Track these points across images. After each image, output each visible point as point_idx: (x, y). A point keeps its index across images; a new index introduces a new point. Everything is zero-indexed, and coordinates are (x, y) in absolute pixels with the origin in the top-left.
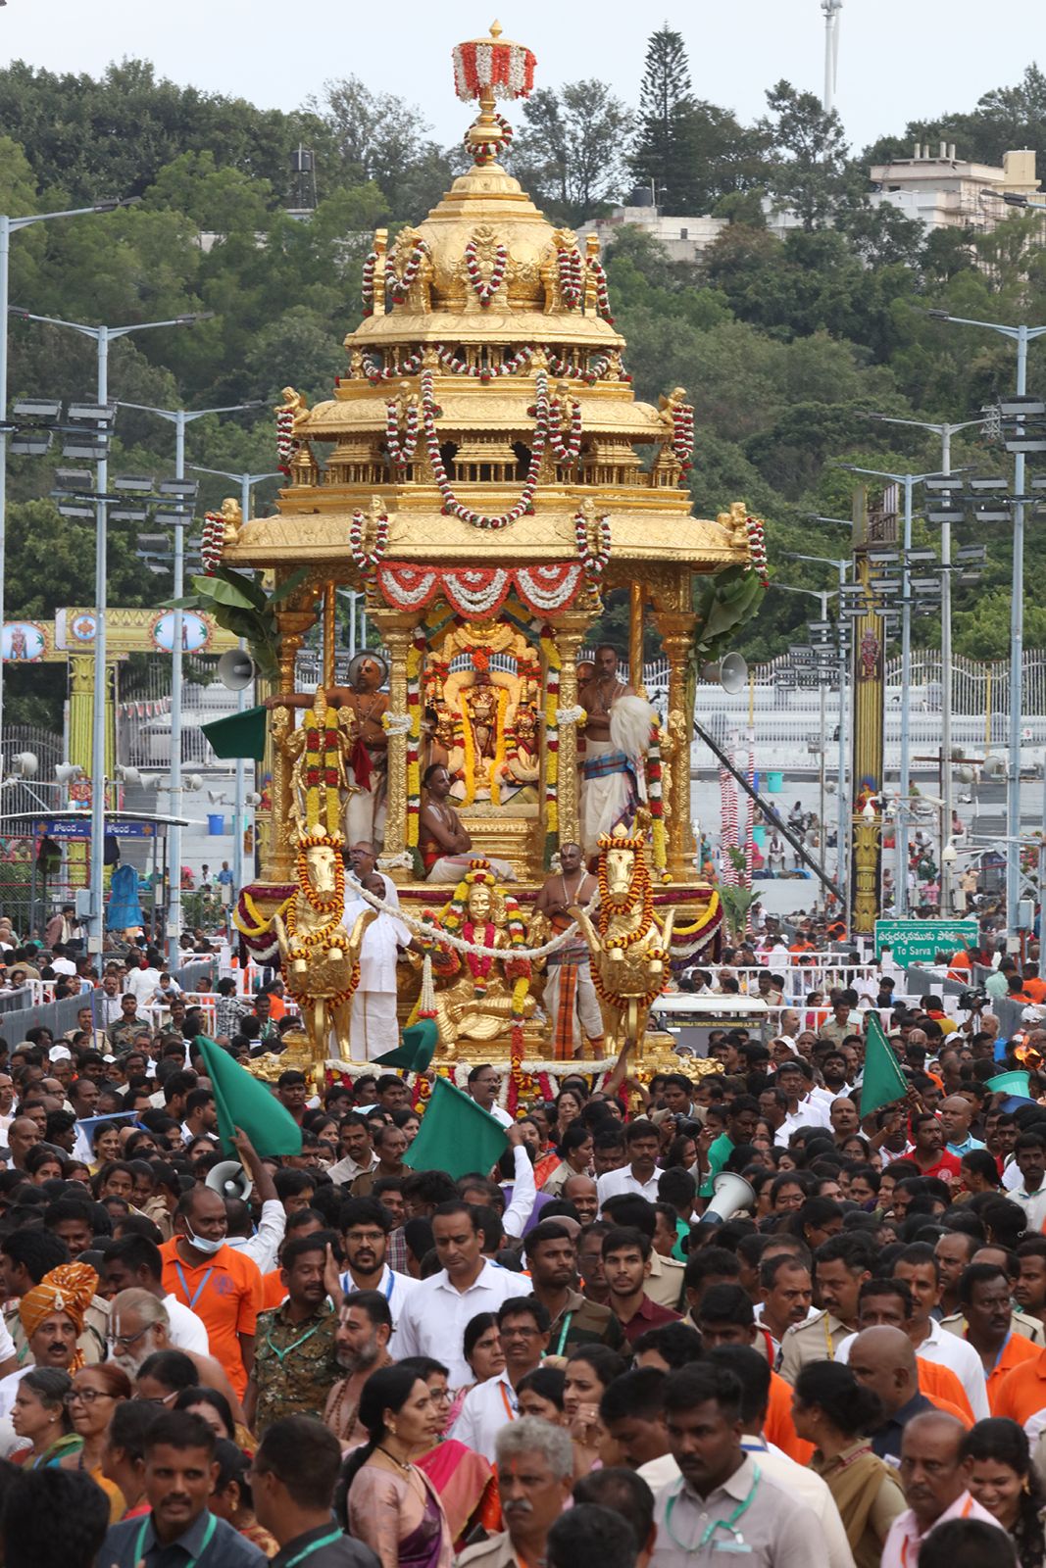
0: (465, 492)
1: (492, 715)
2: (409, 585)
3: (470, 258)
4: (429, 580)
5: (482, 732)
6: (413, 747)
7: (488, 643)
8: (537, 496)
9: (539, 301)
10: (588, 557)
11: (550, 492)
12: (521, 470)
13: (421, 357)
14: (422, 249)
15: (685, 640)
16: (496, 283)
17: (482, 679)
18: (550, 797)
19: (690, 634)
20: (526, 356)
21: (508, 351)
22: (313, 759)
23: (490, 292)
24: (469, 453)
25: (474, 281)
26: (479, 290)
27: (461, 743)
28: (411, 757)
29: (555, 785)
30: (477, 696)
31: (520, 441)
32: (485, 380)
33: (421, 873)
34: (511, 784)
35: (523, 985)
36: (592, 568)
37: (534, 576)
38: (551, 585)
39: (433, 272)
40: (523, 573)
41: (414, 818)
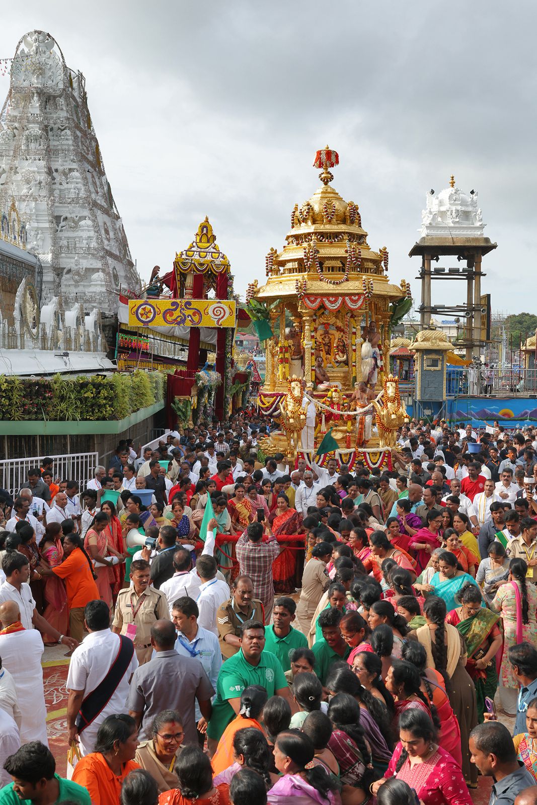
0: (327, 275)
1: (330, 343)
2: (312, 302)
3: (325, 208)
4: (319, 300)
5: (327, 347)
6: (313, 351)
7: (329, 322)
8: (349, 276)
9: (344, 221)
10: (366, 293)
11: (353, 274)
12: (342, 269)
13: (311, 237)
14: (311, 206)
15: (388, 320)
16: (333, 215)
17: (326, 333)
18: (354, 366)
19: (389, 318)
20: (342, 236)
21: (336, 235)
22: (281, 356)
23: (331, 218)
24: (328, 264)
25: (327, 214)
26: (328, 217)
27: (322, 350)
28: (312, 354)
29: (355, 362)
30: (325, 337)
31: (343, 260)
32: (331, 243)
33: (315, 389)
34: (337, 362)
35: (349, 423)
36: (368, 296)
37: (351, 299)
38: (355, 302)
39: (314, 213)
40: (346, 298)
41: (313, 372)
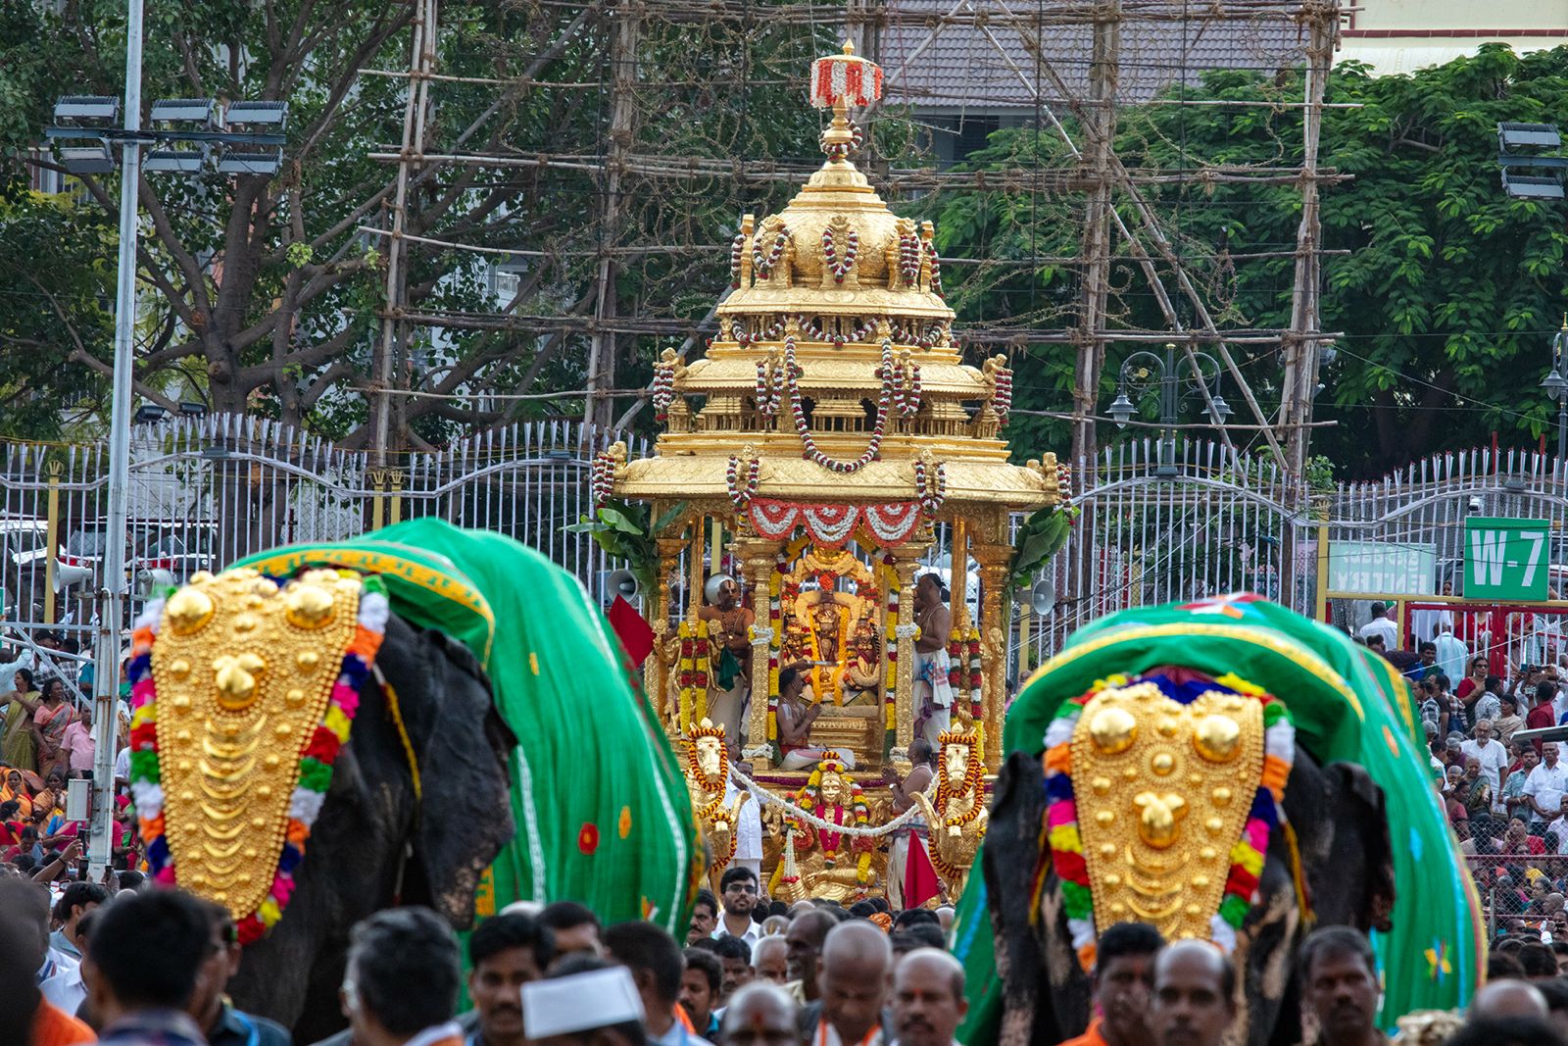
0: (822, 439)
1: (835, 629)
2: (774, 518)
3: (828, 242)
4: (792, 514)
5: (826, 643)
6: (775, 655)
7: (833, 567)
8: (883, 445)
9: (883, 279)
10: (926, 498)
11: (895, 441)
12: (868, 422)
13: (784, 325)
14: (786, 233)
15: (1003, 569)
16: (848, 264)
17: (826, 600)
18: (889, 700)
19: (1006, 564)
20: (873, 326)
21: (858, 322)
22: (686, 664)
23: (843, 271)
24: (825, 408)
25: (830, 262)
26: (835, 269)
28: (773, 663)
29: (893, 690)
30: (822, 612)
31: (868, 400)
32: (839, 345)
33: (775, 763)
34: (852, 689)
36: (930, 507)
37: (880, 512)
38: (894, 520)
39: (795, 253)
40: (871, 510)
41: (773, 714)
